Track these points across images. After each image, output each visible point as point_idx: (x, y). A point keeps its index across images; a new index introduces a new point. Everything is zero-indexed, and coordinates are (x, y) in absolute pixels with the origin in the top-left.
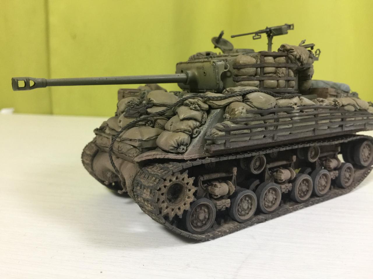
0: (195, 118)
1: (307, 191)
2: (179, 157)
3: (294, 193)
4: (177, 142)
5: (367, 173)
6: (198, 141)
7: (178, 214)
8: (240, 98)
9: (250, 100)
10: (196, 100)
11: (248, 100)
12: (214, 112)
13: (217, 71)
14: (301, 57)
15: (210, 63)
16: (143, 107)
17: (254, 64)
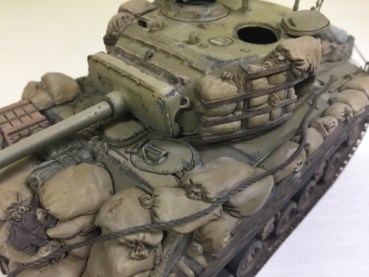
0: (142, 271)
8: (218, 211)
11: (233, 209)
12: (174, 241)
13: (167, 115)
14: (312, 66)
15: (154, 96)
16: (38, 226)
17: (234, 97)
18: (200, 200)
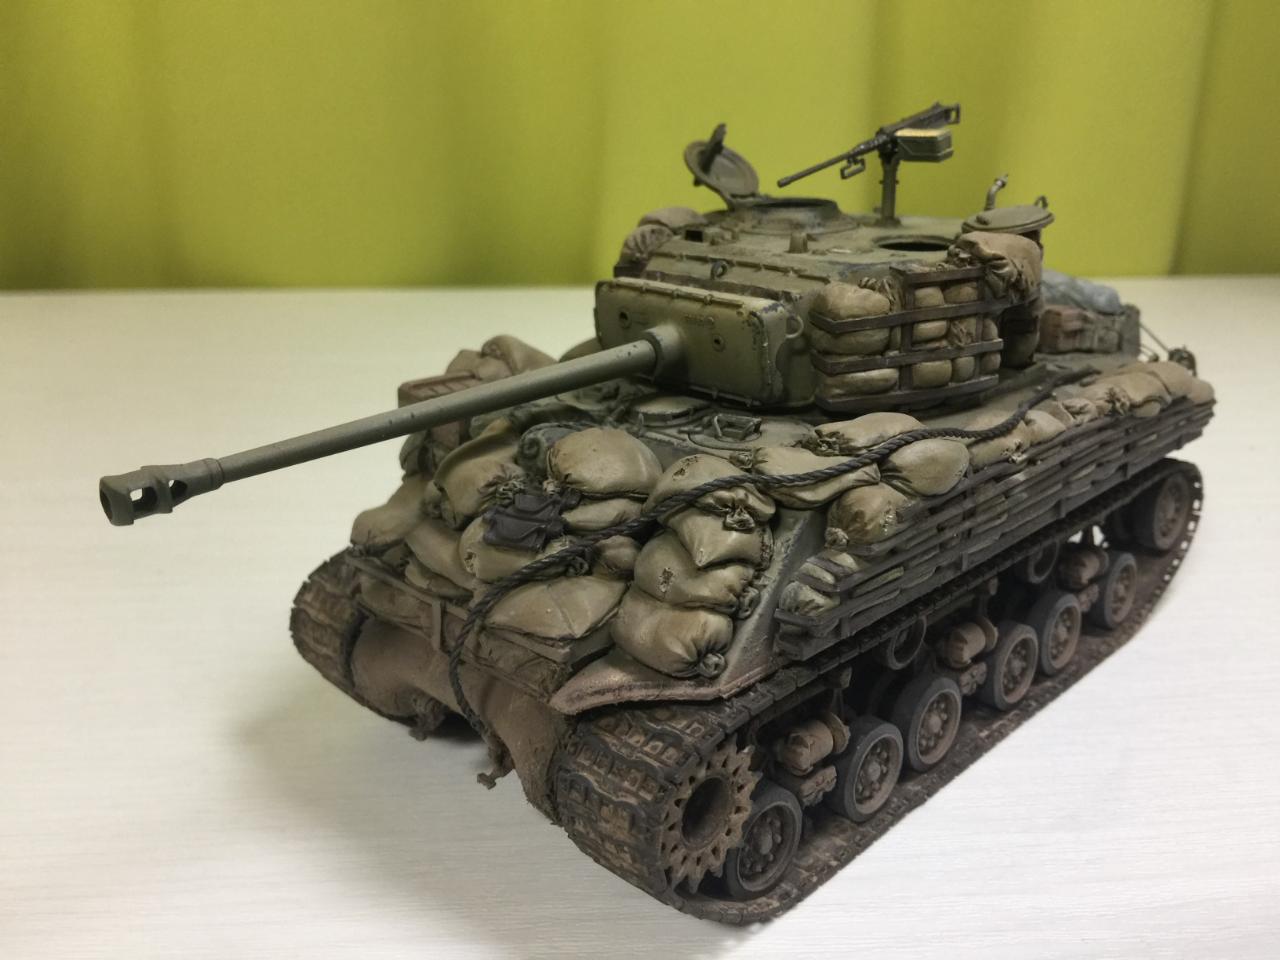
0: (743, 556)
1: (1024, 671)
2: (706, 692)
3: (993, 690)
4: (695, 645)
5: (1169, 569)
6: (757, 629)
7: (712, 869)
8: (872, 470)
9: (904, 474)
10: (740, 494)
11: (897, 474)
12: (795, 523)
13: (765, 345)
14: (1023, 277)
15: (740, 314)
16: (547, 506)
17: (884, 315)
18: (837, 455)
